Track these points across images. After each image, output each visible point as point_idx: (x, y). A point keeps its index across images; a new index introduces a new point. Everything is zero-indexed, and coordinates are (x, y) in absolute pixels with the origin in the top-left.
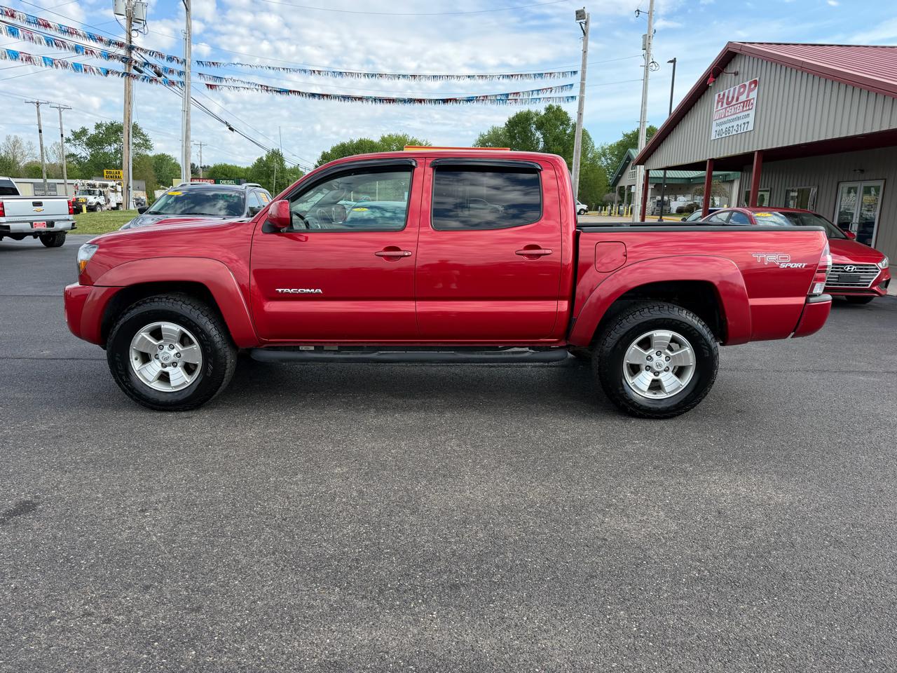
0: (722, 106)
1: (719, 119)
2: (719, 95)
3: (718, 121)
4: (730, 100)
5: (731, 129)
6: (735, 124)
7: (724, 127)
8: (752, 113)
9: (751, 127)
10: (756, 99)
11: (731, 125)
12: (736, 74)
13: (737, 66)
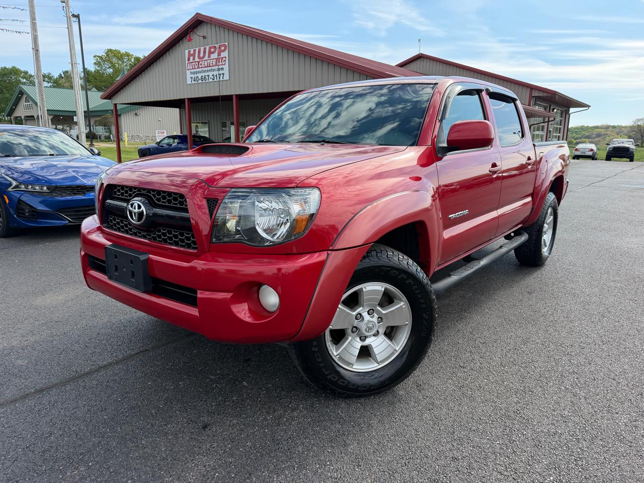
0: (194, 59)
1: (192, 69)
2: (189, 52)
3: (192, 71)
4: (202, 55)
5: (207, 77)
6: (210, 74)
7: (199, 75)
8: (226, 67)
9: (226, 77)
10: (227, 58)
11: (206, 74)
12: (204, 37)
13: (203, 31)
